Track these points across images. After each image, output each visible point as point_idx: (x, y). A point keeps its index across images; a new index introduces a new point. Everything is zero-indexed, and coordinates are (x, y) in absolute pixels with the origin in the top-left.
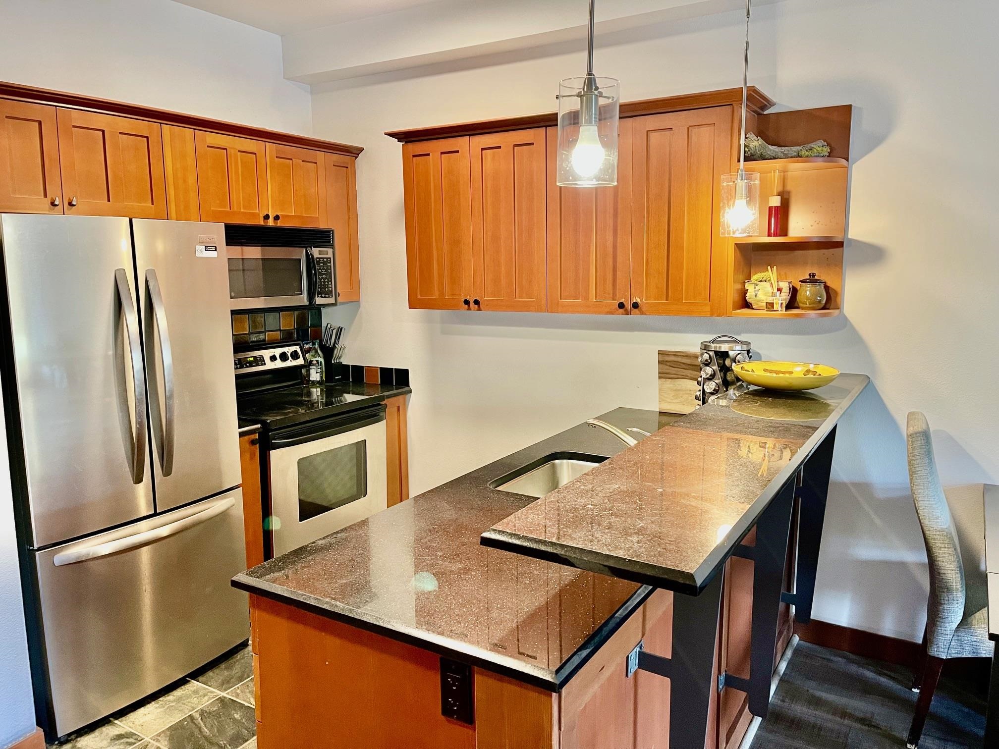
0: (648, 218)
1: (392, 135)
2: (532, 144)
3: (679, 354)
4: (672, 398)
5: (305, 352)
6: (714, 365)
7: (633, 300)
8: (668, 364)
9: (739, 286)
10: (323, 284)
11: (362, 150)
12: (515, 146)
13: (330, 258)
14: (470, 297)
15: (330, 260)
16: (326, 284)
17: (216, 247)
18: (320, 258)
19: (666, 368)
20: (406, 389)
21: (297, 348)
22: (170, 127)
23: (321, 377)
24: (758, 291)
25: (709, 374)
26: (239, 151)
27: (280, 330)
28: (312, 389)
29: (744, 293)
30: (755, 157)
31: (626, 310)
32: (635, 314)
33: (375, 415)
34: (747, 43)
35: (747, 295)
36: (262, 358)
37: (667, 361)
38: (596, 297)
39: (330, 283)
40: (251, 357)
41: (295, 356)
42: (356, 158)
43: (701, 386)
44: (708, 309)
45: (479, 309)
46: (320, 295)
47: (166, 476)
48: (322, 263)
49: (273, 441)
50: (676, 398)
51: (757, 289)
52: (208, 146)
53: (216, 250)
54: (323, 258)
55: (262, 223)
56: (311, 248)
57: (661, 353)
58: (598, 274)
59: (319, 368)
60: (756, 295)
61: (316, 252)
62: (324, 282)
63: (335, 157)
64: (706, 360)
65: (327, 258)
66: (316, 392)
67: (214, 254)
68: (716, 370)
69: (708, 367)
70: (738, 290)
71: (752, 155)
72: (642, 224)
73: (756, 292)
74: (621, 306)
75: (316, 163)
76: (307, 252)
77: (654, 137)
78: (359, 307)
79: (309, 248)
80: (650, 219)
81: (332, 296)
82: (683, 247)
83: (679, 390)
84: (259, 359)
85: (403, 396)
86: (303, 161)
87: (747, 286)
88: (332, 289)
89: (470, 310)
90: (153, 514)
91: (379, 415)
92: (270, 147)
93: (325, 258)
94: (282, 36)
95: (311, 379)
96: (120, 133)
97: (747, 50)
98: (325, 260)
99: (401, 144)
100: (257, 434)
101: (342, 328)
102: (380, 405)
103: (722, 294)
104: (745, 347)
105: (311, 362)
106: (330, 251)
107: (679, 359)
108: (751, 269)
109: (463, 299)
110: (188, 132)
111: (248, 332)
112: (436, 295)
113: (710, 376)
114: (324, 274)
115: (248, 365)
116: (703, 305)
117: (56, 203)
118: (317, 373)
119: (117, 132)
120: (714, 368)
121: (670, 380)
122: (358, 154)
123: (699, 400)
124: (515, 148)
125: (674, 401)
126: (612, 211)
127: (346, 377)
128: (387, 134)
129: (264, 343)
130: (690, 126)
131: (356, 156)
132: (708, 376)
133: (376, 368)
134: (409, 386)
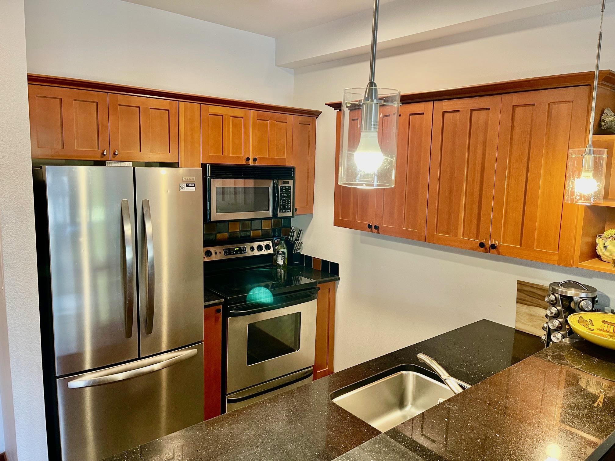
0: (509, 177)
1: (330, 105)
2: (423, 114)
3: (535, 286)
4: (527, 321)
5: (275, 245)
6: (559, 306)
7: (492, 242)
8: (525, 292)
9: (590, 240)
10: (284, 203)
11: (320, 112)
12: (411, 115)
13: (291, 186)
14: (373, 223)
15: (291, 188)
16: (287, 203)
17: (195, 184)
18: (283, 186)
19: (523, 296)
20: (336, 277)
21: (270, 243)
22: (184, 103)
23: (284, 262)
24: (607, 247)
25: (554, 314)
26: (231, 117)
27: (261, 230)
28: (278, 270)
29: (594, 246)
30: (611, 130)
31: (486, 249)
32: (493, 253)
33: (309, 296)
34: (601, 34)
35: (597, 248)
36: (244, 249)
37: (525, 291)
38: (463, 234)
39: (289, 203)
40: (238, 248)
41: (268, 247)
42: (317, 118)
43: (548, 318)
44: (556, 258)
45: (378, 233)
46: (281, 211)
47: (148, 334)
48: (284, 189)
49: (230, 312)
50: (530, 322)
51: (606, 245)
52: (210, 114)
53: (194, 186)
54: (286, 186)
55: (244, 163)
56: (277, 180)
57: (519, 283)
58: (466, 217)
59: (283, 256)
60: (605, 250)
61: (280, 183)
62: (285, 202)
63: (300, 118)
64: (552, 301)
65: (288, 186)
66: (281, 271)
67: (193, 189)
68: (561, 310)
69: (553, 308)
70: (588, 243)
71: (608, 128)
72: (503, 182)
73: (606, 248)
74: (482, 245)
75: (287, 122)
76: (274, 183)
77: (518, 110)
78: (312, 217)
79: (276, 180)
80: (510, 177)
81: (290, 212)
82: (537, 204)
83: (534, 315)
84: (242, 249)
85: (333, 282)
86: (276, 122)
87: (598, 240)
88: (290, 207)
89: (372, 232)
90: (137, 358)
91: (311, 296)
92: (253, 113)
93: (287, 186)
94: (276, 38)
95: (278, 263)
96: (150, 108)
97: (600, 40)
98: (287, 187)
99: (336, 111)
100: (221, 306)
101: (301, 230)
102: (314, 288)
103: (570, 247)
104: (590, 295)
105: (278, 252)
106: (291, 182)
107: (535, 291)
108: (605, 223)
109: (368, 223)
110: (196, 106)
111: (239, 231)
112: (351, 219)
113: (555, 315)
114: (285, 197)
115: (234, 253)
116: (552, 255)
117: (105, 153)
118: (281, 259)
119: (148, 108)
120: (559, 308)
121: (526, 306)
122: (318, 116)
123: (545, 331)
124: (411, 116)
125: (528, 323)
126: (480, 170)
127: (301, 263)
128: (326, 105)
129: (249, 238)
130: (550, 103)
131: (317, 116)
132: (552, 315)
133: (320, 260)
134: (338, 275)
